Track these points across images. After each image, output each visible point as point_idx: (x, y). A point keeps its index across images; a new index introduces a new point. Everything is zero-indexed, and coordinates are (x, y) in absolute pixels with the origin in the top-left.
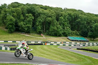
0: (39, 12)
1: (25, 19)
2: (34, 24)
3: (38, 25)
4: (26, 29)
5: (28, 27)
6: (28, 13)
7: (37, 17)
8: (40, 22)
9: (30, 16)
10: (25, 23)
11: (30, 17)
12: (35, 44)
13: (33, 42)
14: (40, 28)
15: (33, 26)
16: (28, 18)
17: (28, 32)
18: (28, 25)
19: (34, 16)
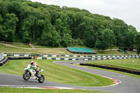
0: (26, 11)
1: (4, 21)
2: (18, 29)
3: (25, 30)
4: (7, 36)
5: (10, 33)
6: (10, 13)
7: (23, 18)
8: (27, 25)
9: (13, 16)
10: (4, 27)
11: (13, 18)
12: (19, 59)
13: (17, 56)
14: (27, 34)
15: (17, 32)
16: (10, 19)
17: (9, 41)
18: (9, 30)
19: (18, 16)
